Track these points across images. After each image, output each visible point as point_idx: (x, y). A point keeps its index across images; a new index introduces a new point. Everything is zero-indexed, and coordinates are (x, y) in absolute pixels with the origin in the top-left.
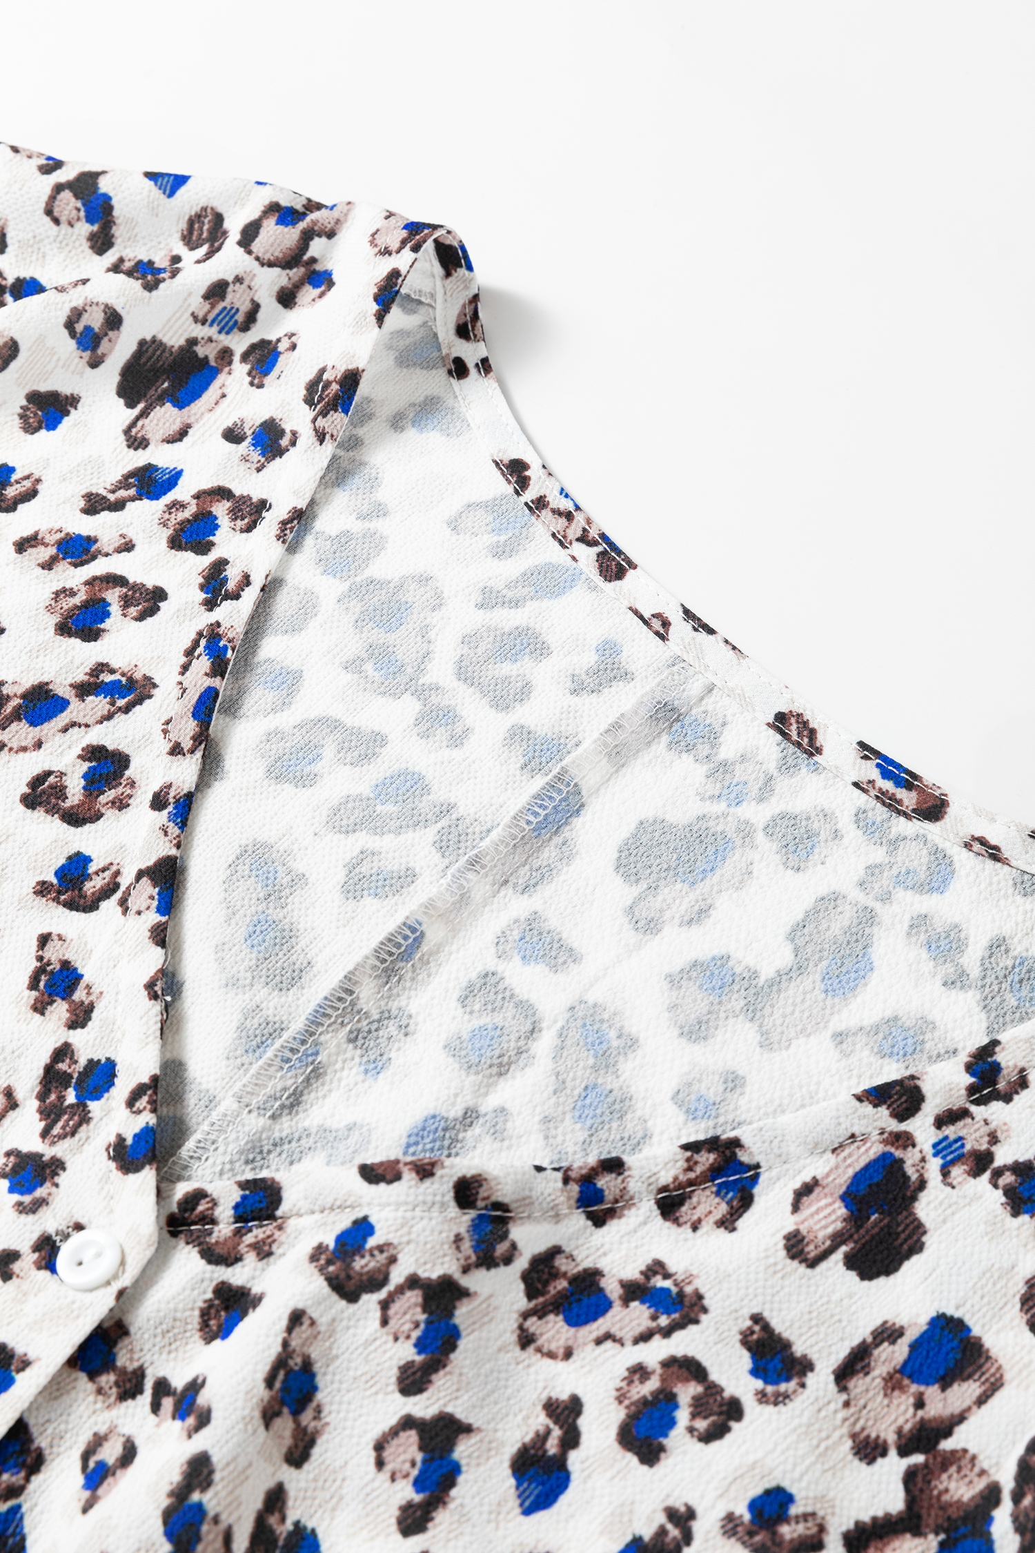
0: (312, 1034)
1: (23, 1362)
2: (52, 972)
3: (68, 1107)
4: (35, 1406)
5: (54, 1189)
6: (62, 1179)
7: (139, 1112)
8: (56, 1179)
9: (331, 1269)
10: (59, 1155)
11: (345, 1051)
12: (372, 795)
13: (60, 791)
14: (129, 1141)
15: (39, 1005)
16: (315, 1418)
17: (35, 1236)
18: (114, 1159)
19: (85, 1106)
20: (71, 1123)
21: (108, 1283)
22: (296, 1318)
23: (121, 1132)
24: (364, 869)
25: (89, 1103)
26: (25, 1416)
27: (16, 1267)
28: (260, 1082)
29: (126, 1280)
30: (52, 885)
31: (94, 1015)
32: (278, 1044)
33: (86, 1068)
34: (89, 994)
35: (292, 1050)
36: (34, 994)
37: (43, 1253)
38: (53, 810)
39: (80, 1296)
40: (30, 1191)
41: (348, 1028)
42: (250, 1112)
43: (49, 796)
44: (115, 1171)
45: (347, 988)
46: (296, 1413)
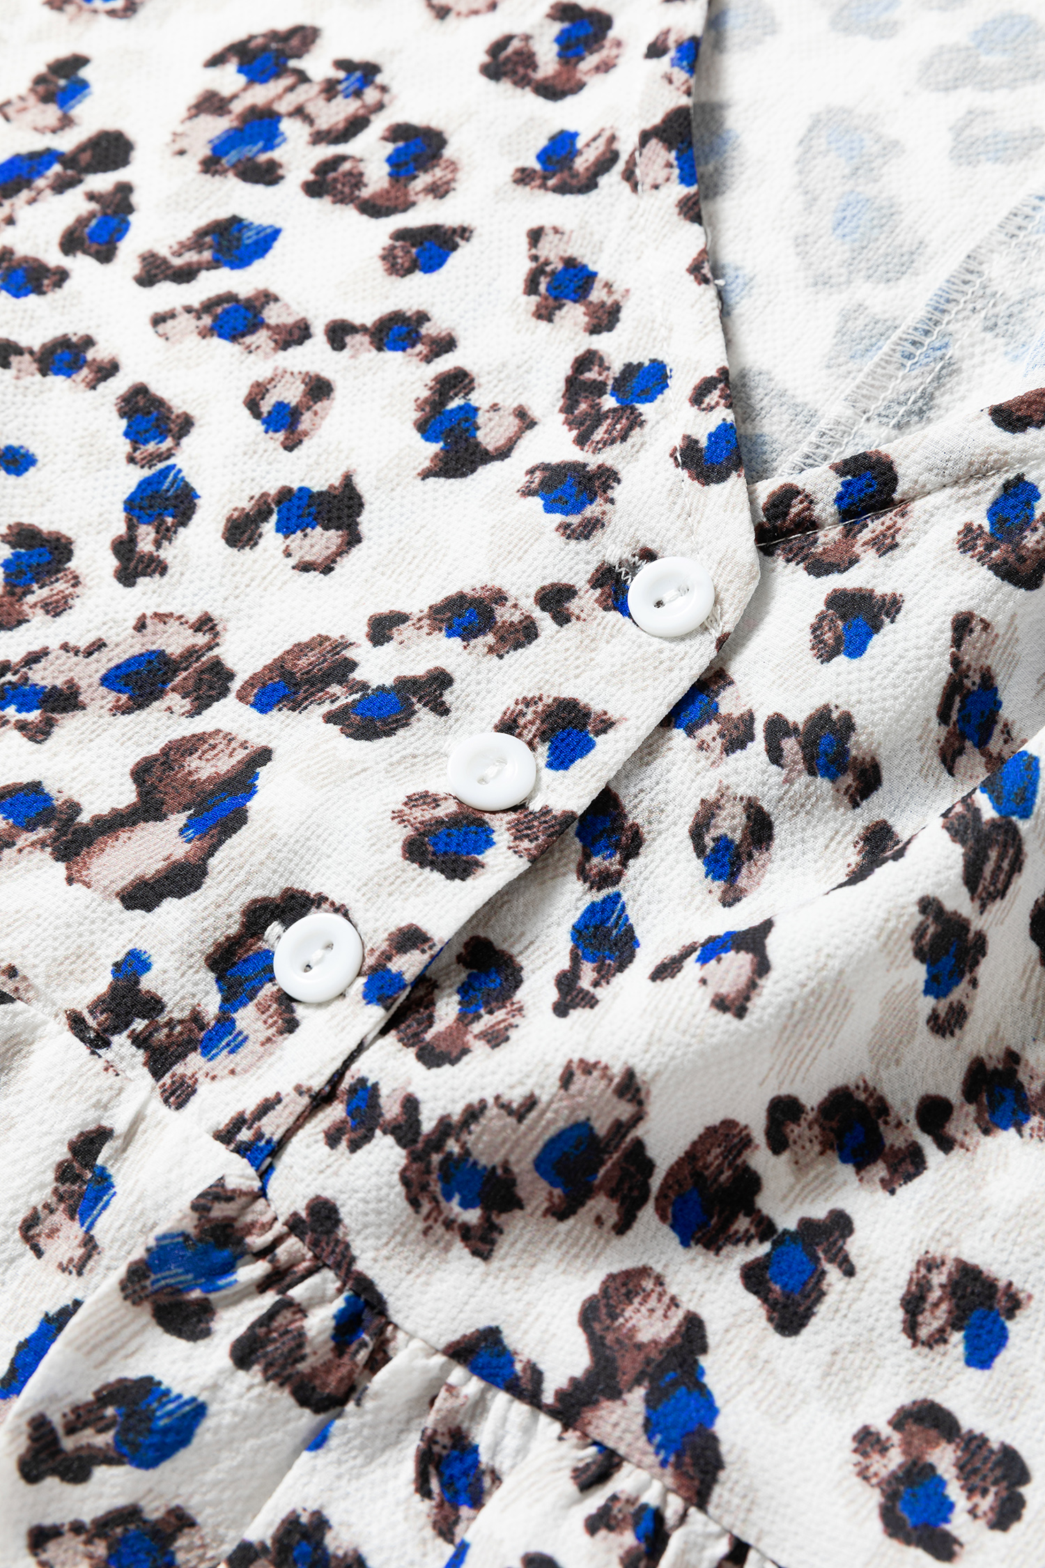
0: (936, 323)
1: (603, 721)
2: (553, 272)
3: (609, 411)
4: (624, 773)
5: (608, 507)
6: (617, 492)
7: (711, 408)
8: (610, 493)
9: (995, 554)
10: (609, 463)
11: (983, 340)
12: (972, 44)
13: (527, 59)
14: (704, 443)
15: (543, 311)
16: (1006, 742)
17: (591, 569)
18: (685, 465)
19: (633, 409)
20: (618, 427)
21: (704, 628)
22: (963, 625)
23: (688, 433)
24: (976, 130)
25: (637, 405)
26: (612, 786)
27: (573, 606)
28: (877, 383)
29: (728, 623)
30: (534, 171)
31: (623, 315)
32: (894, 337)
33: (623, 373)
34: (610, 292)
35: (914, 343)
36: (534, 299)
37: (607, 589)
38: (522, 82)
39: (666, 644)
40: (577, 508)
41: (983, 314)
42: (868, 420)
43: (516, 63)
44: (689, 481)
45: (971, 267)
46: (982, 744)
